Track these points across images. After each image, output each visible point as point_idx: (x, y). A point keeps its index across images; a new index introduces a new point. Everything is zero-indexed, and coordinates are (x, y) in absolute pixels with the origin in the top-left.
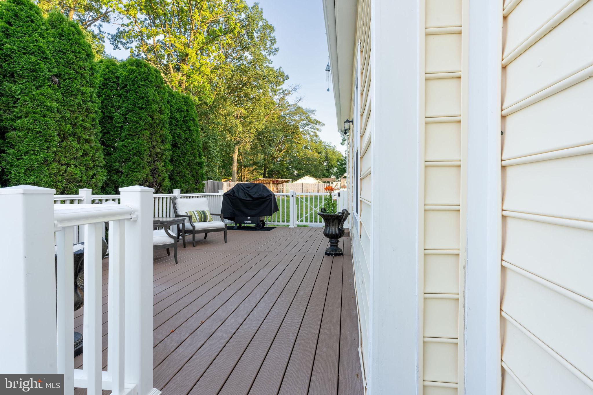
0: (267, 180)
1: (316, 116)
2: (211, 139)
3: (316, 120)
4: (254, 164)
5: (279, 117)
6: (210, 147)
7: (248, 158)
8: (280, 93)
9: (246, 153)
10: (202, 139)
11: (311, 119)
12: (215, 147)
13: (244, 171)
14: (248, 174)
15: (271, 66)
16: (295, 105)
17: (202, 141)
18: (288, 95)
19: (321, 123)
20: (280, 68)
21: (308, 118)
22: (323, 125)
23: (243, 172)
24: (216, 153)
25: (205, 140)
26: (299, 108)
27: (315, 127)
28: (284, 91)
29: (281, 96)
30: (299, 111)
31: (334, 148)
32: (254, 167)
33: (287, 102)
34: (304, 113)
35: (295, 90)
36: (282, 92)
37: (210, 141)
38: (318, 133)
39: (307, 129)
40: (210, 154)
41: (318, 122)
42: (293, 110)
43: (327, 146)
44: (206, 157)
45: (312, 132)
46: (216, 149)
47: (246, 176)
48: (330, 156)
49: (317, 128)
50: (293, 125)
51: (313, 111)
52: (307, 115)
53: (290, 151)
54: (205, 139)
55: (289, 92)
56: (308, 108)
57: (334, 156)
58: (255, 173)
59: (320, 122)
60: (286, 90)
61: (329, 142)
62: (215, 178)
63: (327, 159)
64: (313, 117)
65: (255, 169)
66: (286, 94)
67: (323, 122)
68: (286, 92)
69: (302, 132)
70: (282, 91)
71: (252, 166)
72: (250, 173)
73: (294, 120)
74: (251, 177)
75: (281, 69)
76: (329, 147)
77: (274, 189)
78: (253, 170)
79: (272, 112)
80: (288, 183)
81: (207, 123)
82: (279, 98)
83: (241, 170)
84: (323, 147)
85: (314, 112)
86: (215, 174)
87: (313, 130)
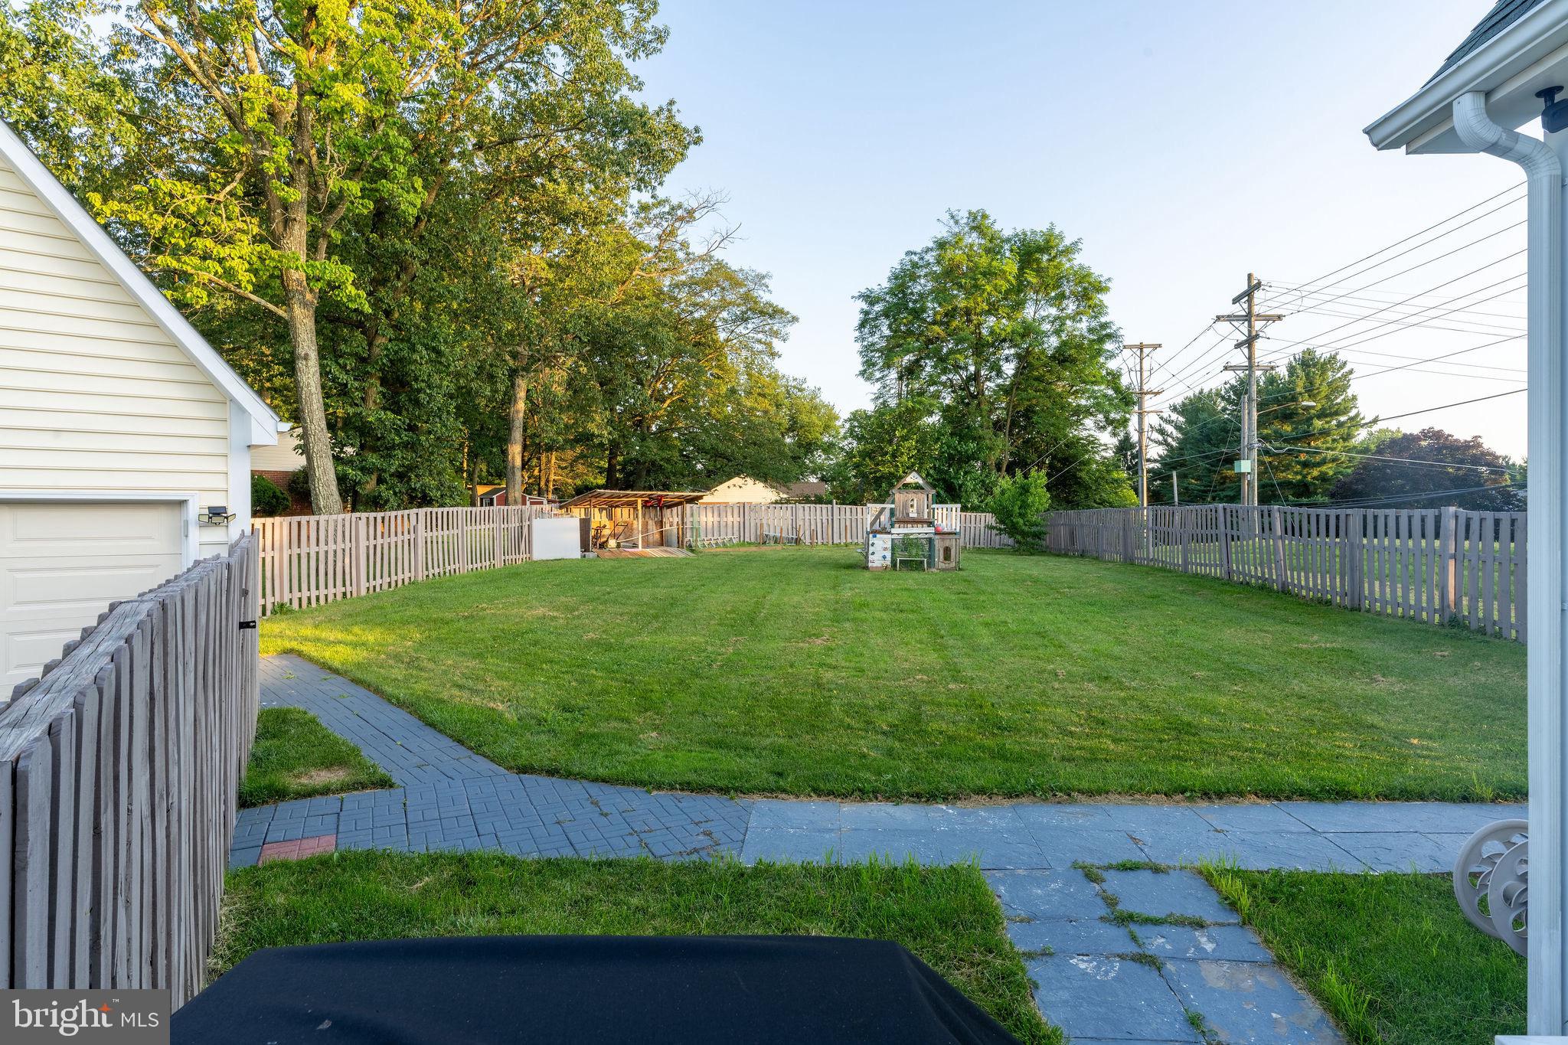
0: (626, 496)
1: (770, 291)
2: (419, 347)
3: (771, 305)
4: (577, 441)
5: (659, 293)
6: (416, 379)
7: (557, 420)
8: (661, 216)
9: (552, 404)
10: (387, 349)
11: (756, 303)
12: (436, 379)
13: (549, 461)
14: (560, 472)
15: (636, 99)
16: (706, 258)
17: (387, 356)
18: (688, 222)
19: (788, 313)
20: (672, 103)
21: (747, 298)
22: (795, 319)
23: (543, 467)
24: (440, 398)
25: (396, 353)
26: (720, 266)
27: (767, 328)
28: (673, 209)
29: (665, 224)
30: (719, 276)
31: (814, 395)
32: (578, 450)
33: (684, 245)
34: (736, 283)
35: (708, 206)
36: (669, 213)
37: (416, 357)
38: (777, 345)
39: (744, 332)
40: (417, 403)
41: (776, 312)
42: (700, 272)
43: (794, 387)
44: (404, 413)
45: (760, 341)
46: (440, 387)
47: (552, 477)
48: (804, 418)
49: (775, 328)
50: (701, 320)
51: (763, 277)
52: (742, 290)
53: (691, 400)
54: (396, 348)
55: (691, 213)
56: (746, 268)
57: (814, 417)
58: (580, 468)
59: (786, 310)
60: (680, 206)
61: (800, 376)
62: (438, 489)
63: (794, 426)
64: (764, 297)
65: (582, 456)
66: (681, 219)
67: (794, 312)
68: (680, 212)
69: (727, 340)
70: (667, 209)
71: (573, 448)
72: (566, 468)
73: (702, 306)
74: (570, 481)
75: (674, 108)
76: (801, 390)
77: (650, 527)
78: (576, 460)
79: (634, 273)
80: (695, 506)
81: (406, 291)
82: (657, 231)
83: (539, 459)
84: (783, 389)
85: (766, 281)
86: (439, 473)
87: (760, 336)
